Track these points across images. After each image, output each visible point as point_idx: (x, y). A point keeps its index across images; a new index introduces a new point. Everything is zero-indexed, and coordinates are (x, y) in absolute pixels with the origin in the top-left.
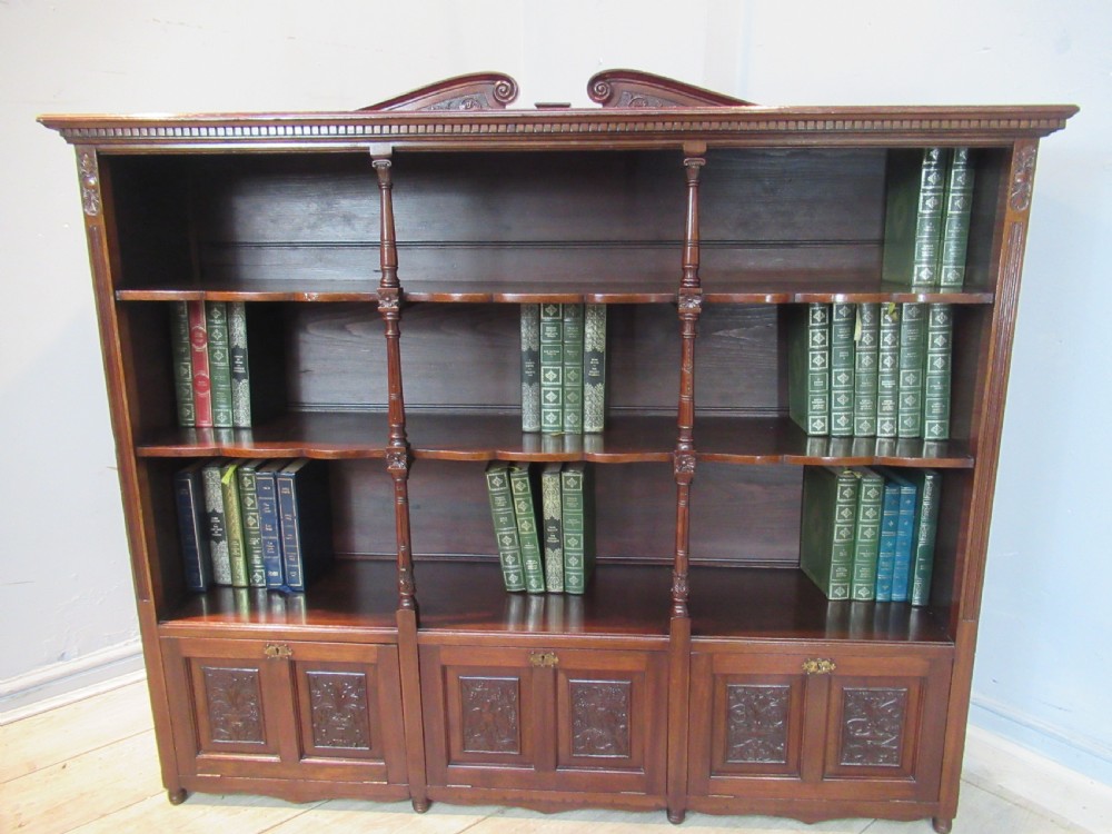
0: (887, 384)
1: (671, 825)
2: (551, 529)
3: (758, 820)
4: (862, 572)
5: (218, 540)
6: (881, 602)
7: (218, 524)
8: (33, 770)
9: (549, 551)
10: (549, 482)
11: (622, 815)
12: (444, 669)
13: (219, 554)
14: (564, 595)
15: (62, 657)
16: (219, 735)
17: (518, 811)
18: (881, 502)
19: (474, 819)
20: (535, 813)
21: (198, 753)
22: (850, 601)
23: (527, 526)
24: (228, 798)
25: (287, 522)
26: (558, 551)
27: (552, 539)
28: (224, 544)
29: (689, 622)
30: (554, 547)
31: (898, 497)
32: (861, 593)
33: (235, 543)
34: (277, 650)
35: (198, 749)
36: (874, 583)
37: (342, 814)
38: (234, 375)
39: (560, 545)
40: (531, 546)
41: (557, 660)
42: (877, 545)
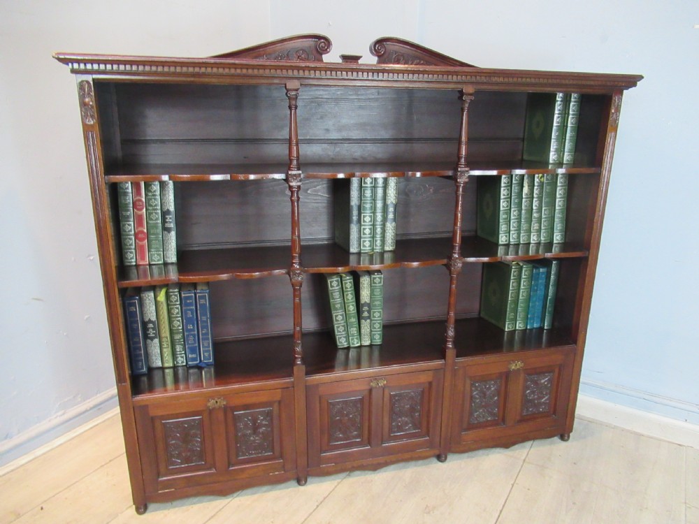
0: (535, 215)
1: (440, 463)
2: (366, 308)
3: (481, 452)
4: (521, 315)
5: (152, 339)
6: (529, 329)
7: (152, 328)
8: (18, 516)
9: (363, 321)
10: (365, 281)
11: (413, 463)
12: (320, 397)
13: (153, 348)
14: (371, 346)
15: (7, 437)
16: (174, 463)
17: (357, 473)
18: (532, 277)
19: (335, 483)
20: (366, 472)
21: (159, 478)
22: (515, 330)
23: (352, 308)
24: (175, 503)
25: (202, 322)
26: (368, 321)
27: (366, 314)
28: (156, 341)
29: (455, 351)
30: (365, 319)
31: (538, 274)
32: (520, 326)
33: (164, 340)
34: (217, 402)
35: (159, 475)
36: (526, 319)
37: (256, 496)
38: (166, 229)
39: (369, 317)
40: (354, 320)
41: (385, 382)
42: (529, 298)
